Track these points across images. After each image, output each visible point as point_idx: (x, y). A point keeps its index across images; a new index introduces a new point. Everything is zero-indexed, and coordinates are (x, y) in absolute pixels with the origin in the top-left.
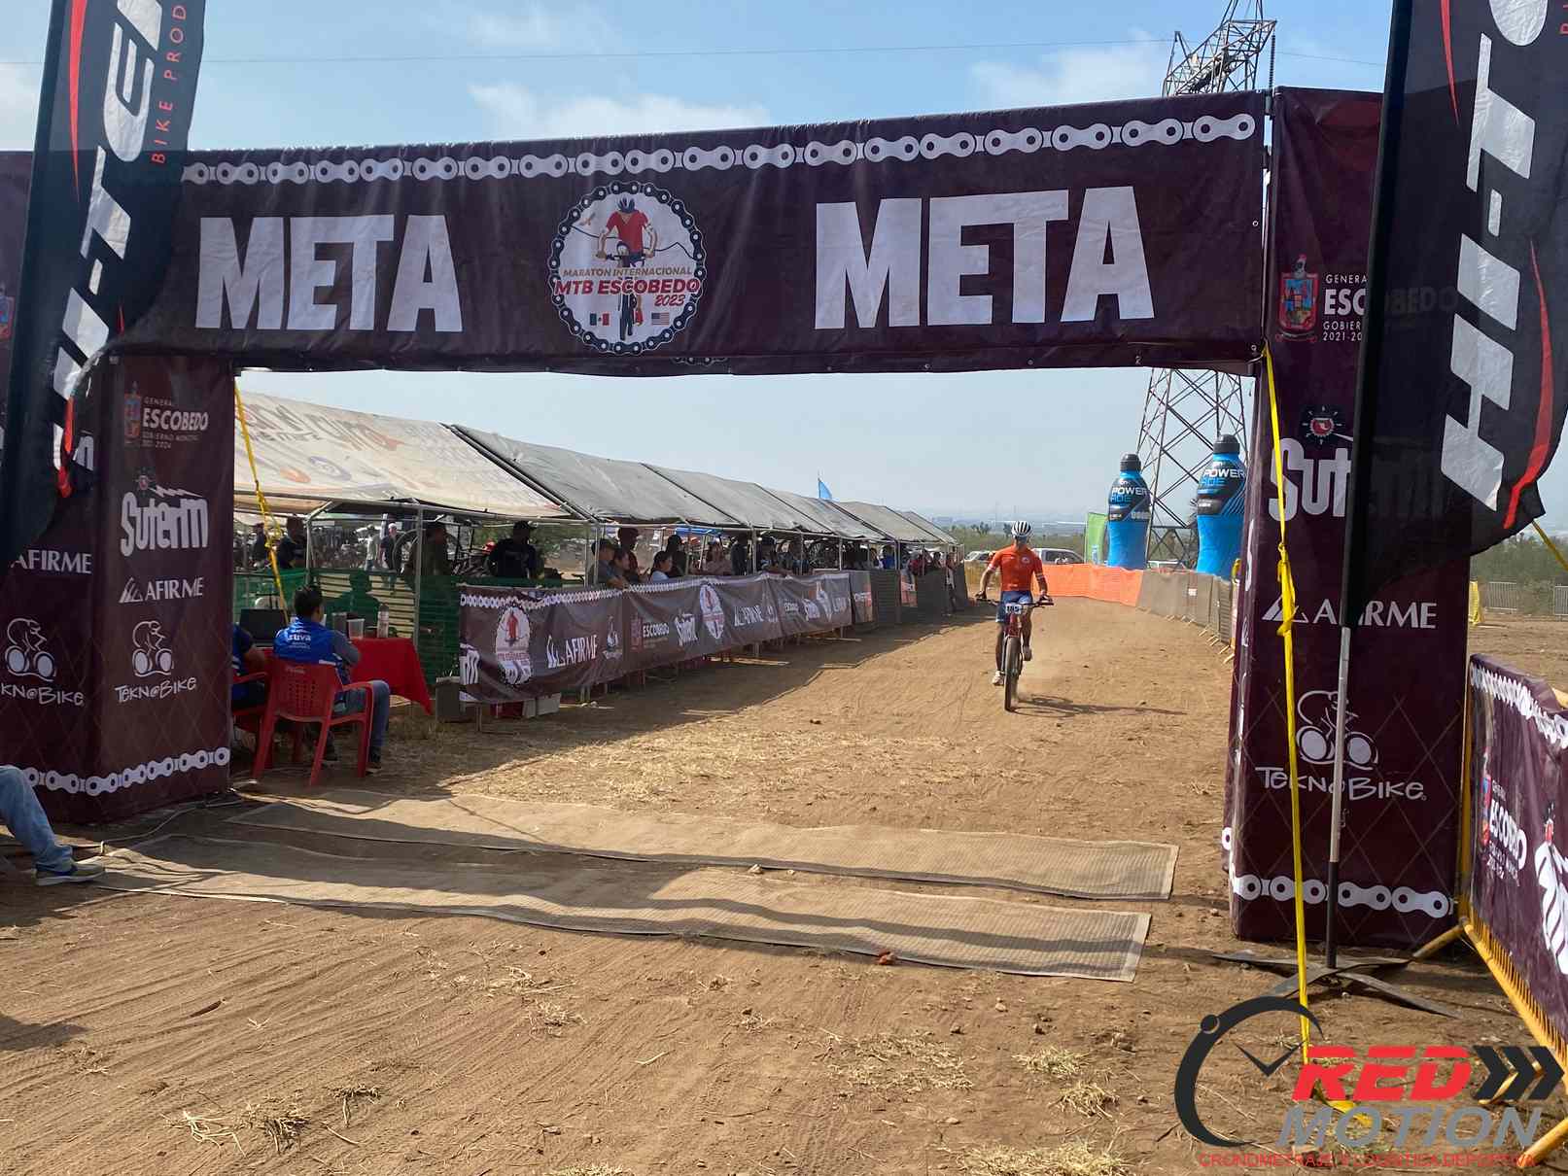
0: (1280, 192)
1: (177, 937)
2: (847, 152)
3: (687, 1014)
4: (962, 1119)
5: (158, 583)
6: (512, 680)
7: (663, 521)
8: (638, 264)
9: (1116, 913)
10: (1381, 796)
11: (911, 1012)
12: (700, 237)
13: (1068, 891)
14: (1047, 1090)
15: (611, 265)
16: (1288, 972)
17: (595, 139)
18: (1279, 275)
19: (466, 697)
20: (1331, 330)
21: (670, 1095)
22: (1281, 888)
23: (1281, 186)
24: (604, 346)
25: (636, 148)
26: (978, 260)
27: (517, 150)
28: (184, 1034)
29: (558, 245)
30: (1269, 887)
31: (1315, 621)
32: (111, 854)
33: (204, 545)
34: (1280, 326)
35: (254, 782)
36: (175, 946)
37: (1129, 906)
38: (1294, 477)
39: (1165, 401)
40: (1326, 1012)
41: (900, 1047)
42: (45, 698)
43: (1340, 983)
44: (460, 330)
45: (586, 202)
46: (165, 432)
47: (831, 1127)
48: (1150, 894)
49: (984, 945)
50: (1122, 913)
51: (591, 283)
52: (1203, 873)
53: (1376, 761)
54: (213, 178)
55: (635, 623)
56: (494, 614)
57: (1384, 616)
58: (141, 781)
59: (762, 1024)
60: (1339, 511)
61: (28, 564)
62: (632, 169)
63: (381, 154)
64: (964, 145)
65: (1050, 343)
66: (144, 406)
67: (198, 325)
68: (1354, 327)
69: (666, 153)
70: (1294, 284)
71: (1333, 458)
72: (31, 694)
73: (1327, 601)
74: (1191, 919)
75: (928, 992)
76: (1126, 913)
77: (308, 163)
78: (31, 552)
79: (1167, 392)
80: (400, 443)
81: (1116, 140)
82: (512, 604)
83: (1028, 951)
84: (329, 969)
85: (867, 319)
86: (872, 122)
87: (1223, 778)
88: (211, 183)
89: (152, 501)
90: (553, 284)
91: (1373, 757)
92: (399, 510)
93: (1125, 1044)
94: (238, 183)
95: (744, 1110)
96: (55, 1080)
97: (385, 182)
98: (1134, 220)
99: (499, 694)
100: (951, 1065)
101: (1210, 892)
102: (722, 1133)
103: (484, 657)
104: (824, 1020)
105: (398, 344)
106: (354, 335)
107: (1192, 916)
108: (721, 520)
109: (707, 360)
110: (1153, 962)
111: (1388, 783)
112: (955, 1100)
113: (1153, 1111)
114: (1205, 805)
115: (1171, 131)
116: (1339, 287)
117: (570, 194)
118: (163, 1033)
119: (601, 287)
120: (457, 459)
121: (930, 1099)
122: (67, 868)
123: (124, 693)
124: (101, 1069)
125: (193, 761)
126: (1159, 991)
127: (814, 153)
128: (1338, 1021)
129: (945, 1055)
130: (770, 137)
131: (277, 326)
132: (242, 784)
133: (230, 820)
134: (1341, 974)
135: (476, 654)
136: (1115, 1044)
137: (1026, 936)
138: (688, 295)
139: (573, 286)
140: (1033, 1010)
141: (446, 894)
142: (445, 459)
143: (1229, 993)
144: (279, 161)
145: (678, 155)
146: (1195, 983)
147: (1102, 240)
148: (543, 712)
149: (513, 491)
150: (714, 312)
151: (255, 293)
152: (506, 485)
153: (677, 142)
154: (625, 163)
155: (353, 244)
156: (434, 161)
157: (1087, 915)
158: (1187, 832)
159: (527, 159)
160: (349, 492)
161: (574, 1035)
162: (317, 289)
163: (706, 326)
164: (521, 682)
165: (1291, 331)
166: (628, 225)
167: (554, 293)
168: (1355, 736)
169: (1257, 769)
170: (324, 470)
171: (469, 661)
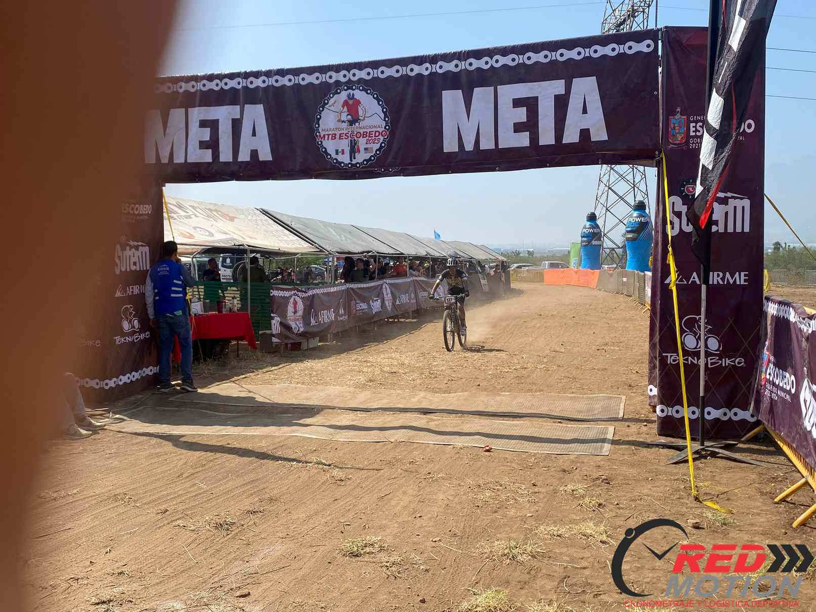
0: (667, 77)
2: (457, 66)
4: (533, 514)
6: (295, 332)
7: (362, 253)
8: (357, 124)
9: (598, 426)
10: (724, 365)
12: (386, 109)
13: (573, 418)
14: (572, 501)
15: (345, 125)
16: (683, 449)
17: (335, 65)
18: (668, 117)
19: (274, 340)
20: (692, 144)
21: (399, 508)
22: (677, 412)
23: (667, 74)
24: (342, 165)
25: (355, 68)
26: (521, 114)
27: (296, 72)
29: (319, 117)
30: (671, 411)
31: (690, 283)
33: (148, 268)
34: (669, 142)
37: (604, 423)
38: (678, 215)
39: (607, 185)
40: (701, 465)
41: (501, 486)
43: (706, 453)
45: (331, 95)
46: (132, 214)
47: (473, 519)
48: (616, 418)
49: (536, 442)
50: (602, 426)
51: (335, 135)
52: (639, 407)
53: (721, 349)
55: (353, 303)
56: (287, 299)
57: (723, 279)
58: (128, 381)
59: (436, 477)
62: (353, 79)
63: (232, 76)
64: (513, 60)
67: (145, 162)
69: (369, 70)
70: (674, 121)
73: (695, 273)
74: (634, 428)
77: (196, 82)
79: (609, 180)
80: (234, 218)
81: (587, 55)
82: (295, 294)
83: (557, 444)
85: (469, 147)
86: (468, 51)
89: (128, 248)
90: (316, 134)
91: (719, 347)
92: (237, 252)
93: (607, 481)
94: (163, 93)
97: (233, 89)
98: (596, 92)
99: (290, 338)
100: (526, 492)
101: (642, 416)
103: (284, 321)
105: (242, 167)
106: (222, 164)
107: (634, 426)
108: (391, 251)
109: (391, 170)
110: (617, 446)
111: (727, 359)
112: (530, 507)
113: (622, 508)
114: (638, 377)
115: (613, 50)
116: (696, 122)
117: (325, 91)
119: (340, 136)
120: (263, 225)
123: (119, 340)
125: (147, 371)
126: (621, 459)
127: (441, 67)
130: (419, 60)
131: (183, 161)
134: (706, 449)
135: (278, 318)
136: (602, 481)
137: (555, 438)
138: (382, 138)
139: (326, 137)
141: (279, 428)
142: (257, 225)
143: (654, 459)
144: (182, 81)
145: (375, 71)
146: (638, 455)
147: (581, 102)
148: (311, 347)
149: (291, 240)
150: (395, 147)
151: (171, 145)
152: (288, 237)
153: (375, 65)
154: (350, 76)
155: (218, 120)
156: (258, 78)
157: (584, 427)
158: (629, 390)
159: (302, 76)
160: (214, 242)
161: (350, 484)
162: (201, 142)
163: (392, 153)
164: (300, 332)
165: (675, 144)
166: (352, 106)
167: (317, 140)
168: (710, 337)
169: (664, 354)
170: (200, 232)
171: (276, 322)
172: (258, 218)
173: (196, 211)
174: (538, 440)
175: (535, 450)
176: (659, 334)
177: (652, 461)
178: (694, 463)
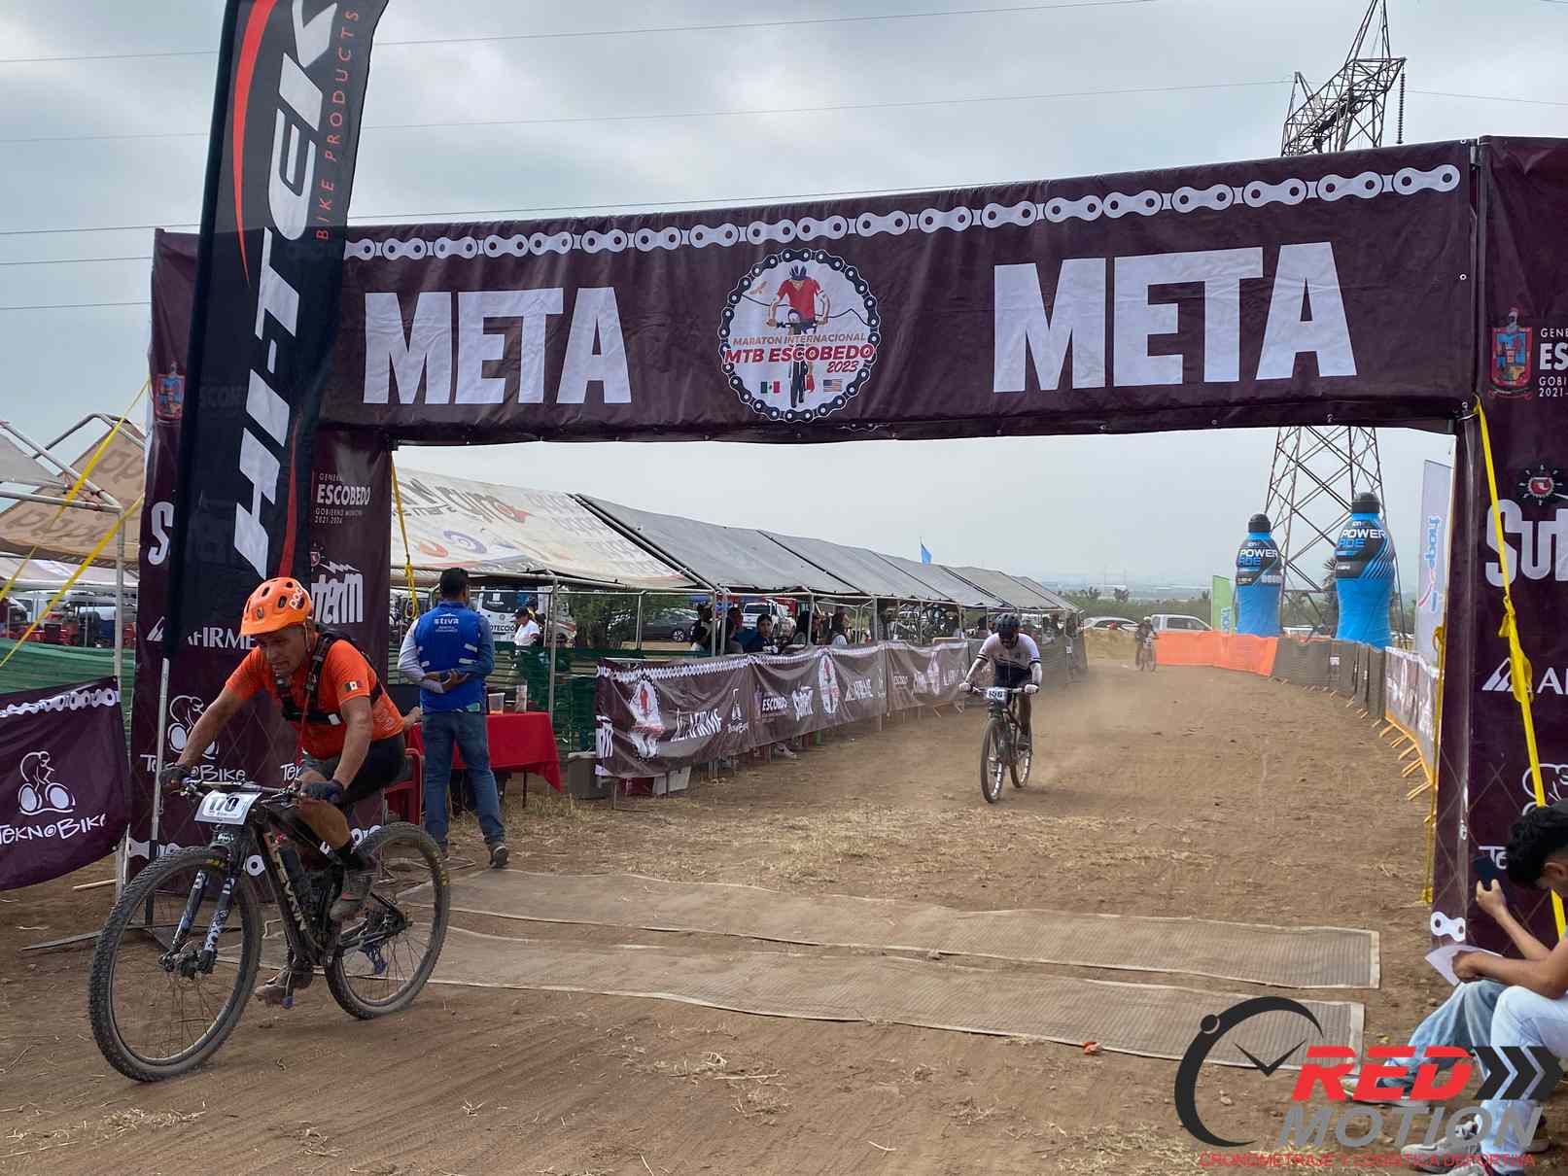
0: (1488, 245)
2: (1026, 214)
3: (900, 1105)
6: (643, 754)
7: (785, 589)
8: (810, 331)
9: (1326, 1003)
11: (1132, 1105)
12: (874, 305)
15: (784, 332)
17: (767, 207)
18: (1489, 330)
19: (600, 771)
20: (1547, 386)
23: (1492, 241)
24: (775, 414)
25: (808, 215)
26: (1167, 318)
27: (686, 220)
29: (728, 314)
31: (1539, 691)
33: (359, 620)
34: (1491, 380)
37: (1339, 995)
38: (1514, 540)
39: (1294, 458)
41: (1129, 1140)
44: (630, 401)
45: (757, 271)
46: (338, 507)
50: (1332, 1003)
51: (762, 351)
52: (1412, 961)
54: (379, 254)
56: (627, 688)
59: (981, 1115)
60: (1563, 574)
62: (804, 237)
63: (548, 227)
64: (1150, 203)
66: (319, 482)
67: (365, 401)
69: (838, 219)
70: (1504, 338)
71: (1554, 519)
73: (1551, 672)
74: (1409, 1010)
75: (1143, 1084)
76: (1337, 1003)
77: (476, 237)
79: (1297, 447)
80: (526, 514)
81: (1312, 195)
82: (642, 676)
85: (1049, 382)
86: (1052, 182)
88: (375, 258)
89: (323, 578)
90: (723, 353)
94: (404, 258)
97: (553, 255)
98: (1332, 275)
99: (631, 768)
101: (1423, 981)
103: (622, 733)
105: (567, 415)
106: (522, 409)
107: (1408, 1006)
109: (871, 425)
114: (1397, 889)
115: (1370, 185)
116: (1555, 341)
117: (740, 263)
119: (772, 354)
120: (582, 529)
123: (290, 772)
127: (992, 216)
129: (1179, 1149)
130: (947, 200)
131: (446, 401)
135: (610, 727)
138: (862, 361)
139: (743, 355)
140: (1263, 1103)
142: (571, 530)
144: (447, 235)
145: (852, 221)
147: (1298, 298)
148: (671, 789)
149: (640, 563)
150: (887, 376)
151: (422, 368)
152: (632, 556)
153: (851, 208)
154: (797, 230)
155: (522, 317)
156: (604, 233)
158: (1385, 917)
159: (697, 229)
160: (486, 565)
162: (485, 363)
163: (880, 392)
164: (651, 755)
165: (1504, 388)
166: (800, 295)
167: (724, 363)
169: (1481, 848)
170: (460, 544)
171: (604, 734)
172: (571, 515)
173: (450, 498)
176: (1470, 803)
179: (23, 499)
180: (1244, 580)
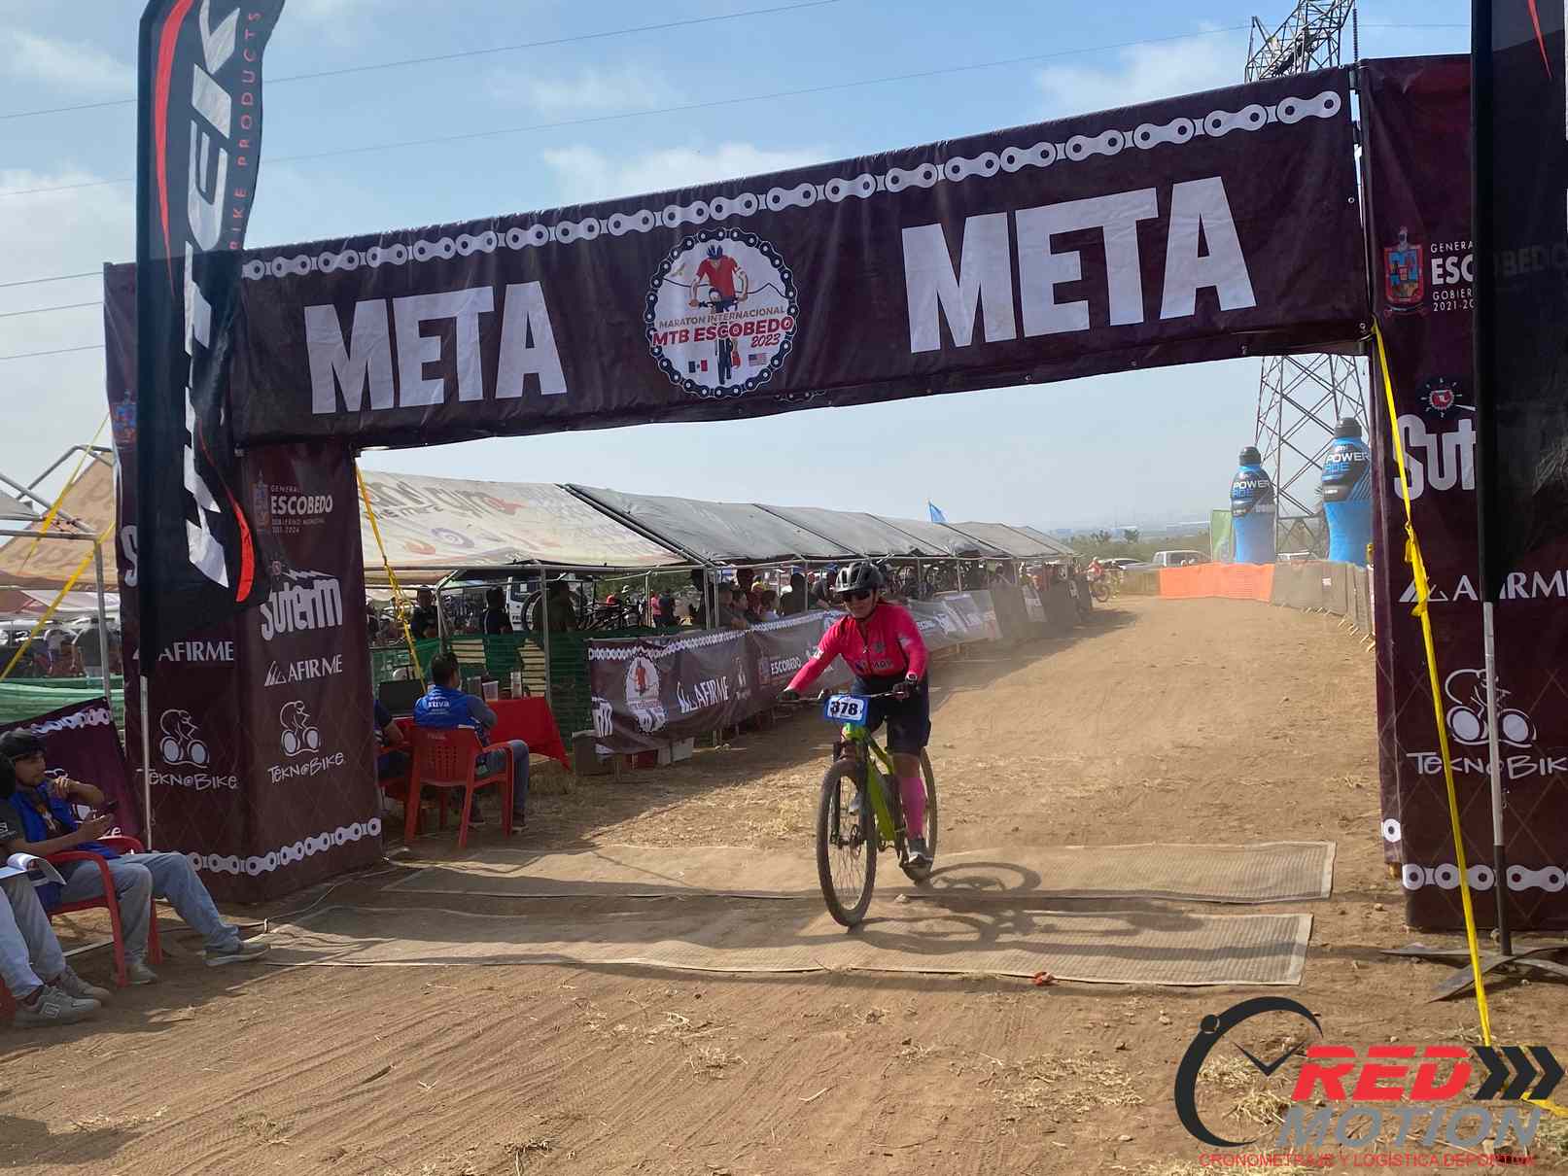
0: (1373, 166)
1: (343, 1007)
2: (928, 175)
3: (846, 1049)
4: (1135, 1136)
5: (299, 664)
6: (647, 728)
7: (778, 558)
8: (732, 308)
9: (1276, 916)
10: (1543, 773)
11: (1073, 1031)
12: (790, 274)
13: (1223, 897)
15: (706, 311)
16: (1462, 963)
17: (680, 191)
18: (1381, 250)
19: (601, 749)
20: (1438, 302)
21: (837, 1130)
22: (1446, 876)
23: (1374, 158)
24: (704, 392)
25: (719, 195)
26: (1070, 268)
27: (603, 210)
28: (356, 1102)
29: (652, 298)
30: (1432, 876)
31: (1455, 599)
32: (275, 931)
33: (340, 623)
35: (406, 850)
36: (342, 1016)
37: (1290, 907)
38: (1419, 454)
39: (1279, 390)
40: (1507, 1001)
41: (1064, 1067)
42: (201, 784)
43: (1517, 971)
44: (565, 390)
45: (675, 253)
46: (292, 517)
47: (1001, 1152)
48: (1309, 894)
49: (1142, 958)
50: (1282, 916)
51: (687, 332)
52: (1364, 869)
53: (1534, 738)
54: (315, 268)
55: (762, 662)
56: (622, 665)
57: (1528, 587)
58: (299, 858)
59: (922, 1052)
60: (1469, 483)
61: (173, 655)
62: (716, 216)
63: (474, 228)
64: (1045, 154)
65: (1151, 343)
66: (271, 494)
67: (314, 412)
68: (1465, 294)
69: (749, 196)
70: (1396, 257)
71: (1457, 430)
72: (188, 781)
73: (1465, 580)
74: (1355, 916)
75: (1089, 1010)
76: (1286, 916)
77: (406, 245)
78: (176, 645)
79: (1281, 380)
80: (515, 506)
81: (1200, 132)
82: (638, 654)
83: (1188, 962)
84: (491, 1027)
85: (963, 338)
86: (950, 142)
87: (1377, 770)
88: (312, 272)
89: (286, 585)
90: (649, 334)
91: (1531, 733)
92: (524, 572)
94: (339, 270)
95: (911, 1140)
96: (239, 1154)
97: (480, 253)
98: (1225, 209)
99: (636, 742)
100: (1119, 1082)
101: (1373, 887)
102: (892, 1165)
103: (622, 710)
104: (984, 1048)
105: (506, 411)
106: (465, 406)
107: (1354, 912)
108: (835, 552)
109: (807, 395)
110: (1318, 963)
111: (1549, 759)
112: (1126, 1117)
114: (1359, 800)
115: (1255, 117)
116: (1445, 255)
117: (658, 248)
118: (338, 1101)
119: (697, 334)
120: (572, 516)
121: (1101, 1118)
122: (236, 947)
123: (276, 773)
124: (282, 1140)
125: (348, 834)
126: (1328, 992)
127: (895, 180)
128: (1521, 1009)
129: (1111, 1072)
130: (851, 169)
131: (392, 406)
132: (396, 852)
133: (385, 888)
134: (1518, 961)
135: (608, 706)
137: (1184, 946)
138: (782, 332)
139: (670, 337)
141: (599, 945)
142: (563, 518)
143: (1401, 988)
144: (377, 245)
145: (762, 198)
146: (1365, 981)
147: (1194, 234)
148: (678, 757)
149: (630, 544)
150: (809, 348)
151: (364, 373)
152: (624, 538)
153: (759, 184)
154: (710, 210)
155: (455, 318)
156: (526, 229)
157: (1246, 920)
158: (1343, 827)
159: (614, 218)
160: (474, 560)
161: (736, 1076)
162: (426, 366)
163: (804, 363)
164: (656, 729)
165: (1399, 305)
166: (718, 272)
167: (652, 346)
168: (1509, 713)
169: (1408, 755)
170: (447, 540)
171: (602, 714)
172: (562, 505)
173: (440, 499)
174: (1147, 953)
175: (1140, 978)
176: (1397, 711)
177: (1397, 994)
178: (1491, 996)
179: (16, 534)
180: (1239, 511)
